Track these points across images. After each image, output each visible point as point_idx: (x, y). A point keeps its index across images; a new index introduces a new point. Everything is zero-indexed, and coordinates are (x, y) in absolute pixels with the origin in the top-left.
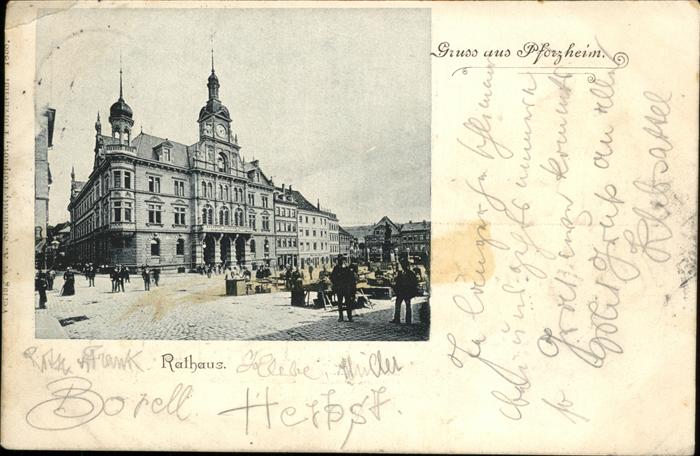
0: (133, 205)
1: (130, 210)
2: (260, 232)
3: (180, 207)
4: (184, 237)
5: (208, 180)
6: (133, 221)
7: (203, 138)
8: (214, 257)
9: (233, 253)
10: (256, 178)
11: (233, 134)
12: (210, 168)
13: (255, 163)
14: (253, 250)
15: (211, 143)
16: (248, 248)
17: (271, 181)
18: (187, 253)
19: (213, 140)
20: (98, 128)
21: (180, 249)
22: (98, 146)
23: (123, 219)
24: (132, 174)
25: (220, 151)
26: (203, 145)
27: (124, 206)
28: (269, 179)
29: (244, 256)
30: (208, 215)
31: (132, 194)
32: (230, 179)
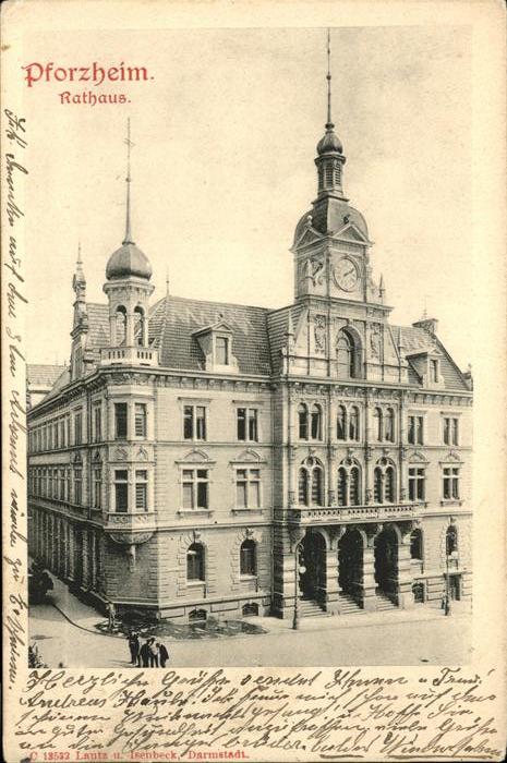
0: (151, 474)
1: (144, 486)
2: (437, 509)
3: (248, 467)
4: (257, 536)
5: (312, 398)
6: (151, 509)
7: (303, 299)
8: (323, 579)
9: (369, 568)
10: (428, 377)
11: (375, 277)
12: (319, 371)
13: (426, 326)
14: (416, 551)
15: (321, 311)
16: (404, 553)
17: (468, 376)
18: (263, 569)
19: (329, 301)
20: (79, 286)
21: (249, 562)
22: (79, 329)
23: (132, 507)
24: (150, 408)
25: (343, 324)
26: (304, 316)
27: (133, 480)
28: (463, 370)
29: (395, 571)
30: (312, 487)
31: (150, 450)
32: (366, 390)
